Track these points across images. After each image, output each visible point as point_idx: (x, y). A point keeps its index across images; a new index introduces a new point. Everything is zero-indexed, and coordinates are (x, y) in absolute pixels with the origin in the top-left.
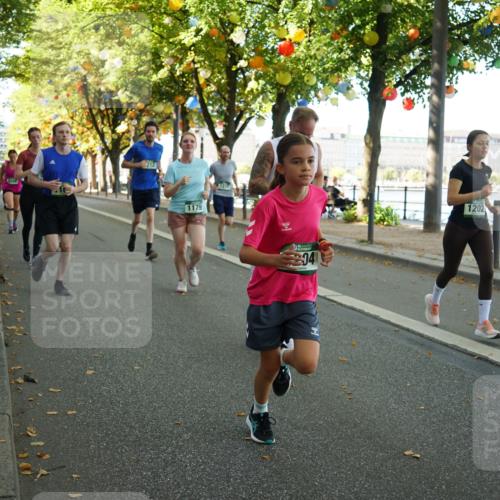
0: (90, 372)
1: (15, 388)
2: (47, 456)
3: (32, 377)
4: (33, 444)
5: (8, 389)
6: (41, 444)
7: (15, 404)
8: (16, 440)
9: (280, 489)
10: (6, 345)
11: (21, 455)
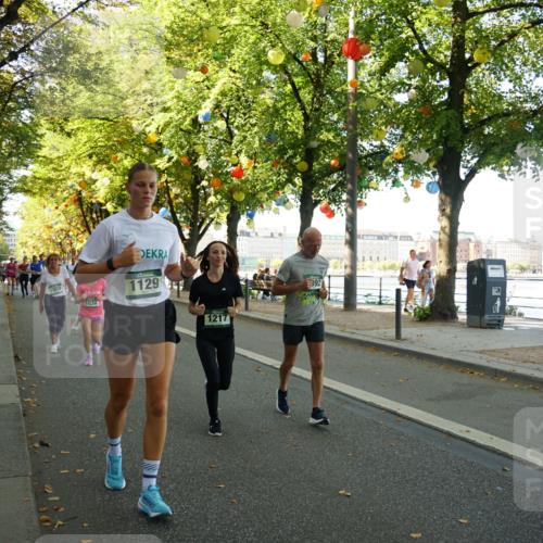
0: (92, 436)
1: (33, 451)
2: (62, 509)
3: (46, 442)
4: (51, 499)
5: (28, 454)
6: (57, 498)
7: (33, 466)
8: (36, 497)
9: (247, 527)
10: (24, 415)
11: (41, 510)
